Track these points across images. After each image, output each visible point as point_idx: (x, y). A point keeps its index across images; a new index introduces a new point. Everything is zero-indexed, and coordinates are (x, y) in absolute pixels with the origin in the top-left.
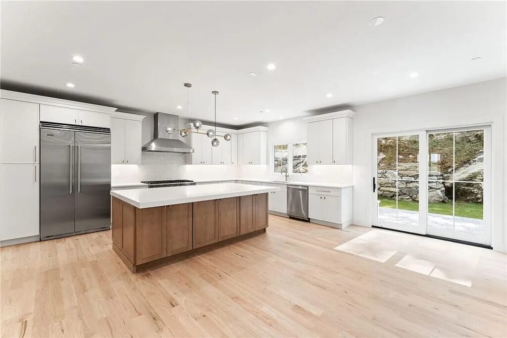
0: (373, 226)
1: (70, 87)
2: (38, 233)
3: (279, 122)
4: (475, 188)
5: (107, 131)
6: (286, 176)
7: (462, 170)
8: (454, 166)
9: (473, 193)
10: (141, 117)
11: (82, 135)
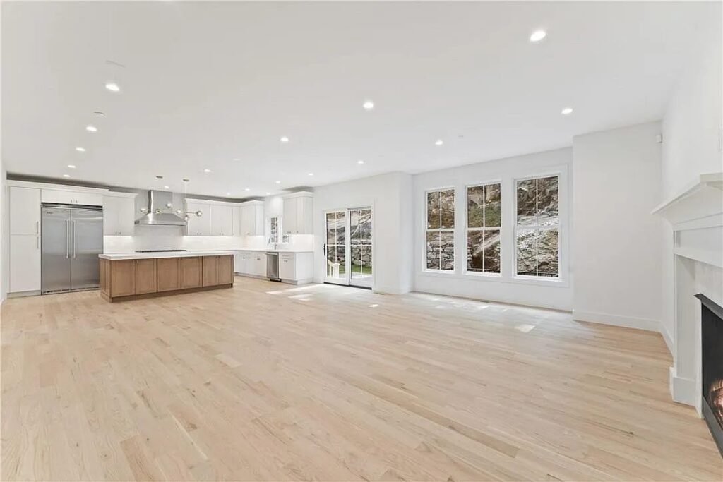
0: (325, 283)
1: (66, 176)
2: (40, 289)
3: (271, 197)
4: (495, 258)
5: (99, 208)
6: (275, 245)
7: (490, 239)
8: (483, 236)
9: (493, 262)
10: (133, 195)
11: (78, 211)
